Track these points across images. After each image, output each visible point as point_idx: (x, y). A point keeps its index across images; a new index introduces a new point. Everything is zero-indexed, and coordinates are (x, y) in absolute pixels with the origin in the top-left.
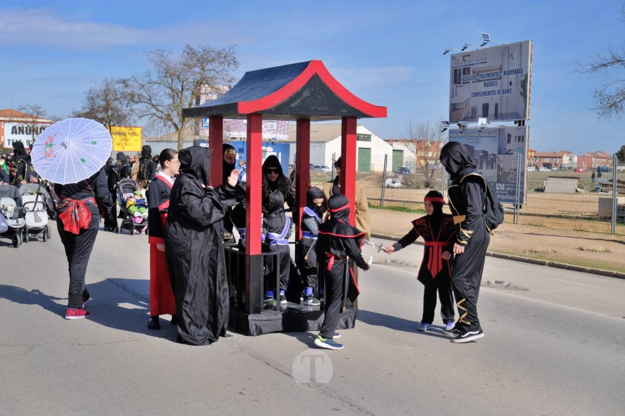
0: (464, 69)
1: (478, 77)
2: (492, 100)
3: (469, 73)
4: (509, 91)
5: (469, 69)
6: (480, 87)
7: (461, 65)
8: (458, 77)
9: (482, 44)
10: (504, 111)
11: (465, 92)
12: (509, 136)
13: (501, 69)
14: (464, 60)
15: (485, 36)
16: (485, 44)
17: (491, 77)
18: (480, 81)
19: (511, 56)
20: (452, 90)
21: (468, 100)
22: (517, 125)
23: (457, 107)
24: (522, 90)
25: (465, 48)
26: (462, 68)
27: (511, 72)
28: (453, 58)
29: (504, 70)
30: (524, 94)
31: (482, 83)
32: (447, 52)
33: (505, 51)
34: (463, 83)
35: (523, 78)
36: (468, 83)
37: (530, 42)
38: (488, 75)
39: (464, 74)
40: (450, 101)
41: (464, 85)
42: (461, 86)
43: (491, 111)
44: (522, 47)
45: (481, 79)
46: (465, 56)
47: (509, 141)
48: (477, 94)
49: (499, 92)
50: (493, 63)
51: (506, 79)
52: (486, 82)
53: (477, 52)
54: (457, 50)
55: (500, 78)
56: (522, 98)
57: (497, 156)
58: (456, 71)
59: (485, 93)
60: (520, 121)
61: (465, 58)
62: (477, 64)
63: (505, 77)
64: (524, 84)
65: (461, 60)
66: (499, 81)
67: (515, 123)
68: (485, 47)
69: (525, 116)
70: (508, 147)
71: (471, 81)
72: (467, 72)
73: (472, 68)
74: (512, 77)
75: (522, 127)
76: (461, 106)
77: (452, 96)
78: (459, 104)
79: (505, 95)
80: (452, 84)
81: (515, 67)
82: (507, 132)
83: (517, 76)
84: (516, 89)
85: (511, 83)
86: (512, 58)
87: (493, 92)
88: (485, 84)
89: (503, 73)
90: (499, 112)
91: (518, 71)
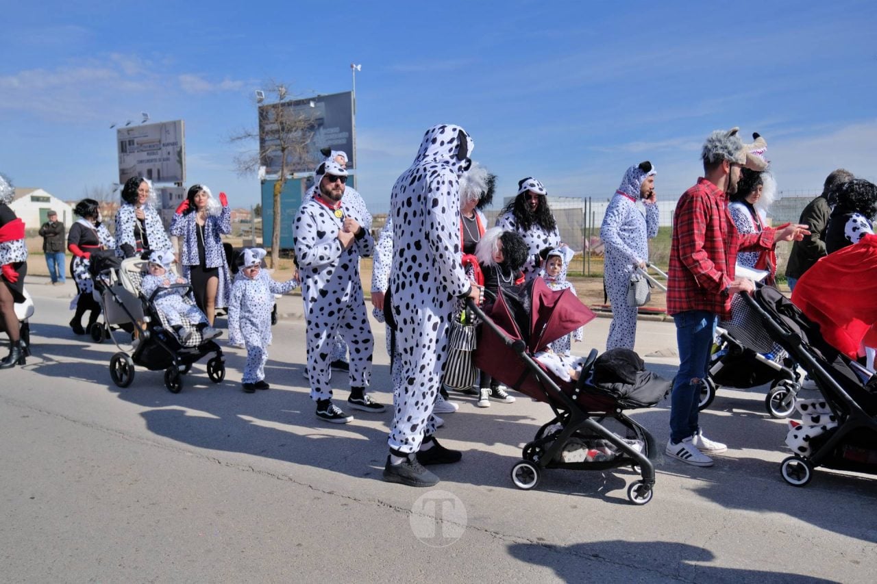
0: (129, 141)
1: (141, 148)
2: (155, 167)
3: (133, 144)
4: (168, 159)
5: (133, 141)
6: (144, 156)
7: (127, 138)
8: (124, 147)
9: (143, 120)
10: (165, 175)
11: (131, 160)
12: (171, 195)
13: (160, 141)
14: (129, 134)
15: (145, 115)
16: (145, 121)
17: (153, 147)
18: (142, 151)
19: (167, 132)
20: (120, 158)
21: (134, 166)
22: (176, 186)
23: (125, 172)
24: (178, 158)
25: (128, 124)
26: (127, 140)
27: (168, 144)
28: (119, 131)
29: (162, 142)
30: (180, 162)
31: (146, 153)
32: (112, 127)
33: (162, 127)
34: (130, 152)
35: (179, 149)
36: (134, 152)
37: (182, 122)
38: (150, 146)
39: (130, 144)
40: (120, 166)
41: (131, 154)
42: (128, 155)
43: (155, 175)
44: (176, 125)
45: (144, 149)
46: (129, 131)
47: (171, 198)
48: (141, 162)
49: (160, 160)
50: (154, 136)
51: (165, 150)
52: (149, 152)
53: (139, 127)
54: (122, 125)
55: (160, 149)
56: (179, 165)
57: (163, 210)
58: (122, 143)
59: (148, 161)
60: (178, 184)
61: (130, 132)
62: (140, 137)
63: (164, 148)
64: (180, 154)
65: (126, 133)
66: (159, 152)
67: (175, 184)
68: (145, 123)
69: (182, 178)
70: (171, 203)
71: (136, 151)
72: (132, 143)
73: (136, 140)
74: (170, 148)
75: (180, 187)
76: (129, 172)
77: (121, 161)
78: (127, 169)
79: (165, 162)
80: (119, 153)
81: (172, 140)
82: (169, 192)
83: (174, 148)
84: (173, 157)
85: (169, 153)
86: (169, 134)
87: (155, 160)
88: (148, 154)
89: (162, 145)
90: (161, 176)
91: (174, 144)
